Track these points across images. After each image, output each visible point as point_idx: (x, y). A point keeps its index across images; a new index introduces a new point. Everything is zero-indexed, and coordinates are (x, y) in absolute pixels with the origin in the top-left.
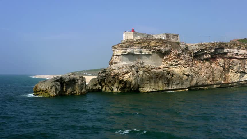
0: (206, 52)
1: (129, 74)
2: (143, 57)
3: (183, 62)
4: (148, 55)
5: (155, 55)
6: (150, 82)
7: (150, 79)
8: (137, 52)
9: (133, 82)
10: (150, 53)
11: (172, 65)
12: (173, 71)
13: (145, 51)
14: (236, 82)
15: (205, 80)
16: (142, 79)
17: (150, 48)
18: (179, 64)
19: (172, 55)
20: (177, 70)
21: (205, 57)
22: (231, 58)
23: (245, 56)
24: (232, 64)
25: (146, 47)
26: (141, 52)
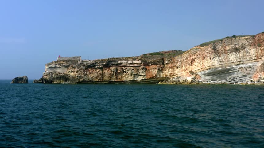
0: (97, 64)
1: (47, 76)
2: (57, 68)
3: (76, 70)
4: (59, 68)
5: (63, 67)
6: (57, 79)
7: (57, 78)
8: (54, 66)
9: (48, 79)
10: (61, 66)
11: (69, 72)
12: (70, 74)
13: (58, 66)
14: (129, 81)
15: (94, 79)
16: (54, 78)
17: (60, 64)
18: (73, 71)
19: (70, 67)
20: (72, 74)
21: (97, 67)
22: (124, 66)
23: (139, 65)
24: (126, 70)
25: (58, 64)
26: (56, 66)
